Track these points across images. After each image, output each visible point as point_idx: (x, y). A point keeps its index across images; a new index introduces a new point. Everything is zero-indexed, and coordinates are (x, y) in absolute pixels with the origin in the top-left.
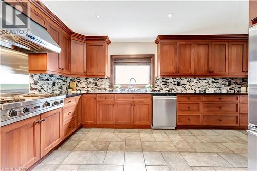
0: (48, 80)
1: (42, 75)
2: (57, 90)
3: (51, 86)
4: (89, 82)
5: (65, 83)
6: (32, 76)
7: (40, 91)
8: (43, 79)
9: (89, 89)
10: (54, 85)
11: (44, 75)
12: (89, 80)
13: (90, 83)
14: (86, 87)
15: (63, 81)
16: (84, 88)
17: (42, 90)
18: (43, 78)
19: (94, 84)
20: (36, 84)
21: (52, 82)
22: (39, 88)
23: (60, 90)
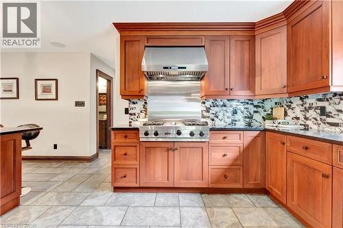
0: (225, 106)
1: (216, 100)
2: (242, 119)
3: (230, 114)
4: (307, 105)
5: (260, 109)
6: (204, 103)
7: (213, 120)
8: (217, 106)
9: (308, 122)
10: (235, 112)
11: (219, 100)
12: (308, 101)
13: (310, 108)
14: (302, 117)
15: (255, 106)
16: (298, 118)
17: (215, 119)
18: (218, 104)
19: (319, 111)
20: (208, 112)
21: (231, 109)
22: (212, 116)
23: (248, 120)
